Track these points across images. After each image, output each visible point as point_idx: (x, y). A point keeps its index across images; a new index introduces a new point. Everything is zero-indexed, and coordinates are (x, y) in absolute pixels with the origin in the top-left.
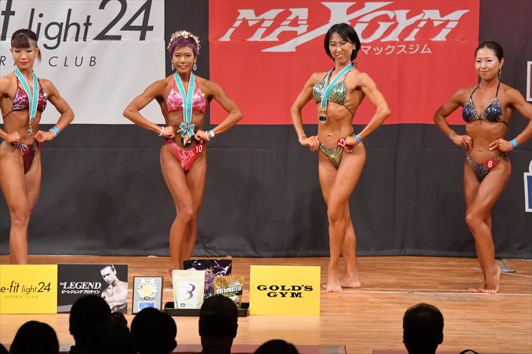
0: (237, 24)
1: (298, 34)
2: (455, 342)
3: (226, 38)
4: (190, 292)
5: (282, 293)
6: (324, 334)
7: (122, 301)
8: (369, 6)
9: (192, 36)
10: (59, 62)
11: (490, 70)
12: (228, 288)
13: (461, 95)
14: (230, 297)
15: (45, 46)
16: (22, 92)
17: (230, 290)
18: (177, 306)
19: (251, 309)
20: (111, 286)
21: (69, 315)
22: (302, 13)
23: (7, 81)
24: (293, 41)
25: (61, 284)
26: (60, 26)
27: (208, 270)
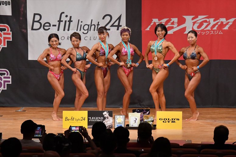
0: (152, 24)
1: (174, 27)
2: (231, 139)
3: (148, 29)
4: (135, 121)
5: (168, 121)
6: (183, 136)
7: (110, 124)
8: (200, 17)
9: (128, 28)
10: (88, 38)
11: (193, 41)
12: (149, 119)
13: (183, 50)
14: (149, 123)
15: (83, 33)
16: (102, 49)
17: (149, 120)
18: (130, 126)
19: (157, 127)
20: (106, 119)
21: (91, 129)
22: (175, 20)
23: (98, 45)
24: (172, 30)
25: (89, 118)
26: (89, 26)
27: (141, 113)
